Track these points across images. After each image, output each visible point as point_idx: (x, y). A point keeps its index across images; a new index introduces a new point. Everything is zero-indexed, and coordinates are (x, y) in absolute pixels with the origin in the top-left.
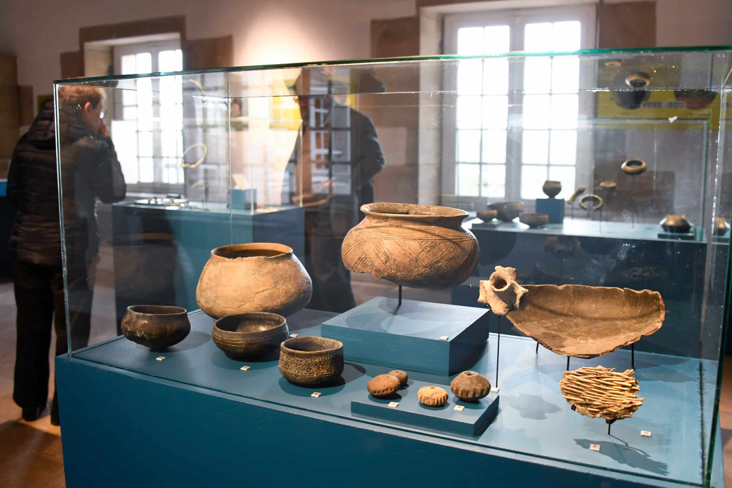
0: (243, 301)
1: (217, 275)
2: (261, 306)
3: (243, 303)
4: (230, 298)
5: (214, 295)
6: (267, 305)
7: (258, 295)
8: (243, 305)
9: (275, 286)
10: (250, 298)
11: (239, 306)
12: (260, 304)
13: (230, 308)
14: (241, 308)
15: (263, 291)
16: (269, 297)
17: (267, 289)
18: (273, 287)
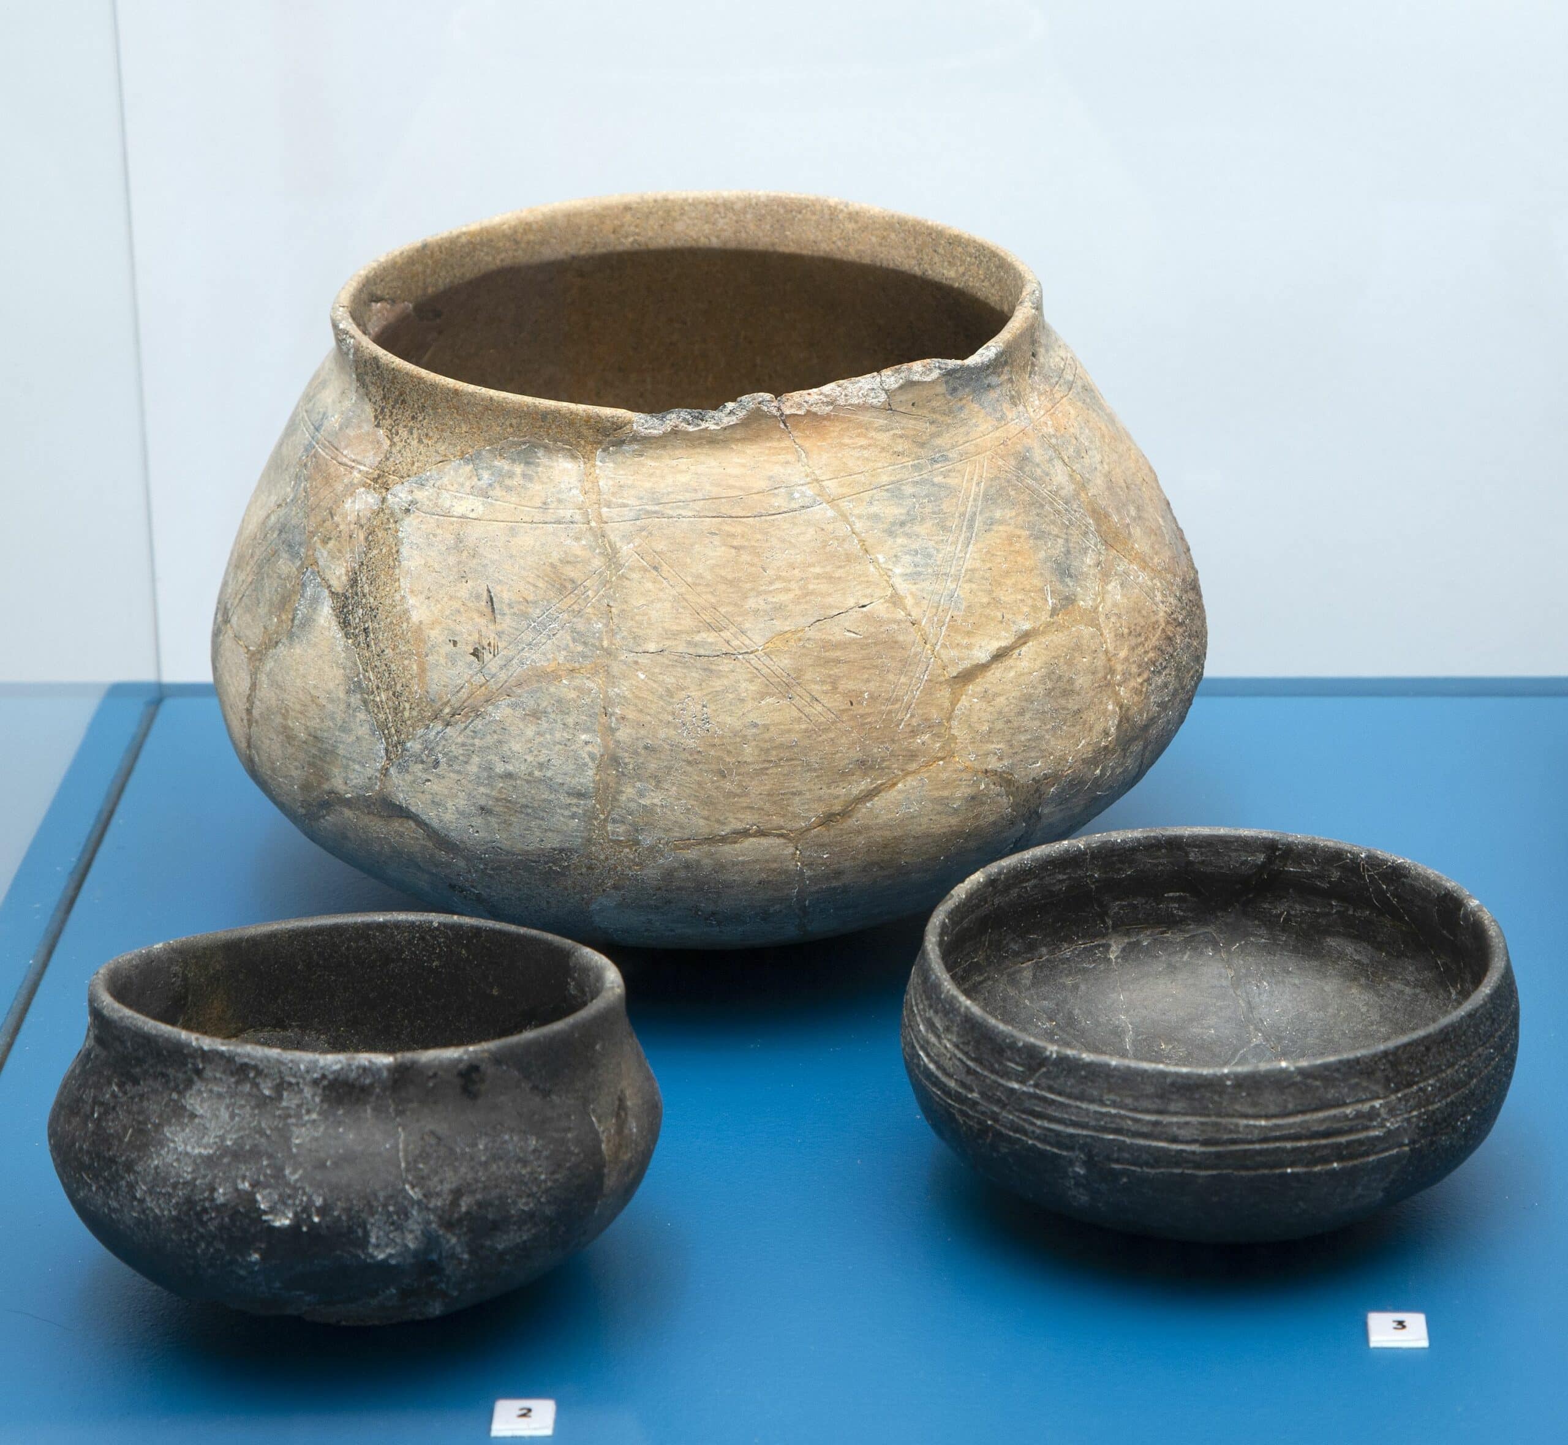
0: (864, 765)
1: (570, 572)
2: (1005, 779)
3: (864, 784)
4: (749, 752)
5: (590, 745)
6: (1039, 767)
7: (970, 699)
8: (870, 795)
9: (1068, 601)
10: (914, 732)
11: (837, 808)
12: (993, 764)
13: (762, 833)
14: (851, 823)
15: (999, 656)
16: (1049, 692)
17: (1024, 638)
18: (1054, 612)
